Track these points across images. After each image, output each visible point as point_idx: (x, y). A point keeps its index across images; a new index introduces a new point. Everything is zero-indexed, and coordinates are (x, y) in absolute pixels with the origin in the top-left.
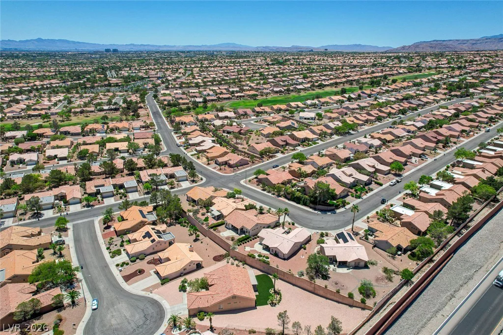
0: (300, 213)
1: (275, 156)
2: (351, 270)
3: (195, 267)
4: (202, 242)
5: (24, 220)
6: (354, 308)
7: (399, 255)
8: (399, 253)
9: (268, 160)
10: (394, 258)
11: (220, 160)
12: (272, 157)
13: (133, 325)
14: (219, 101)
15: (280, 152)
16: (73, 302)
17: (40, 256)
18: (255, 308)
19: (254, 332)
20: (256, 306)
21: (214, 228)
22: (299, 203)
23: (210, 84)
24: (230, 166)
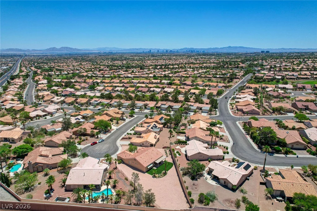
0: (245, 146)
1: (284, 114)
2: (219, 185)
3: (149, 145)
4: (169, 139)
5: (127, 110)
6: (188, 204)
7: (278, 200)
8: (281, 199)
9: (276, 115)
10: (268, 198)
11: (239, 107)
12: (282, 114)
13: (99, 152)
14: (297, 79)
15: (294, 112)
16: (98, 137)
17: (111, 120)
18: (144, 172)
19: (127, 180)
20: (146, 172)
21: (178, 133)
22: (254, 141)
23: (306, 70)
24: (244, 113)
